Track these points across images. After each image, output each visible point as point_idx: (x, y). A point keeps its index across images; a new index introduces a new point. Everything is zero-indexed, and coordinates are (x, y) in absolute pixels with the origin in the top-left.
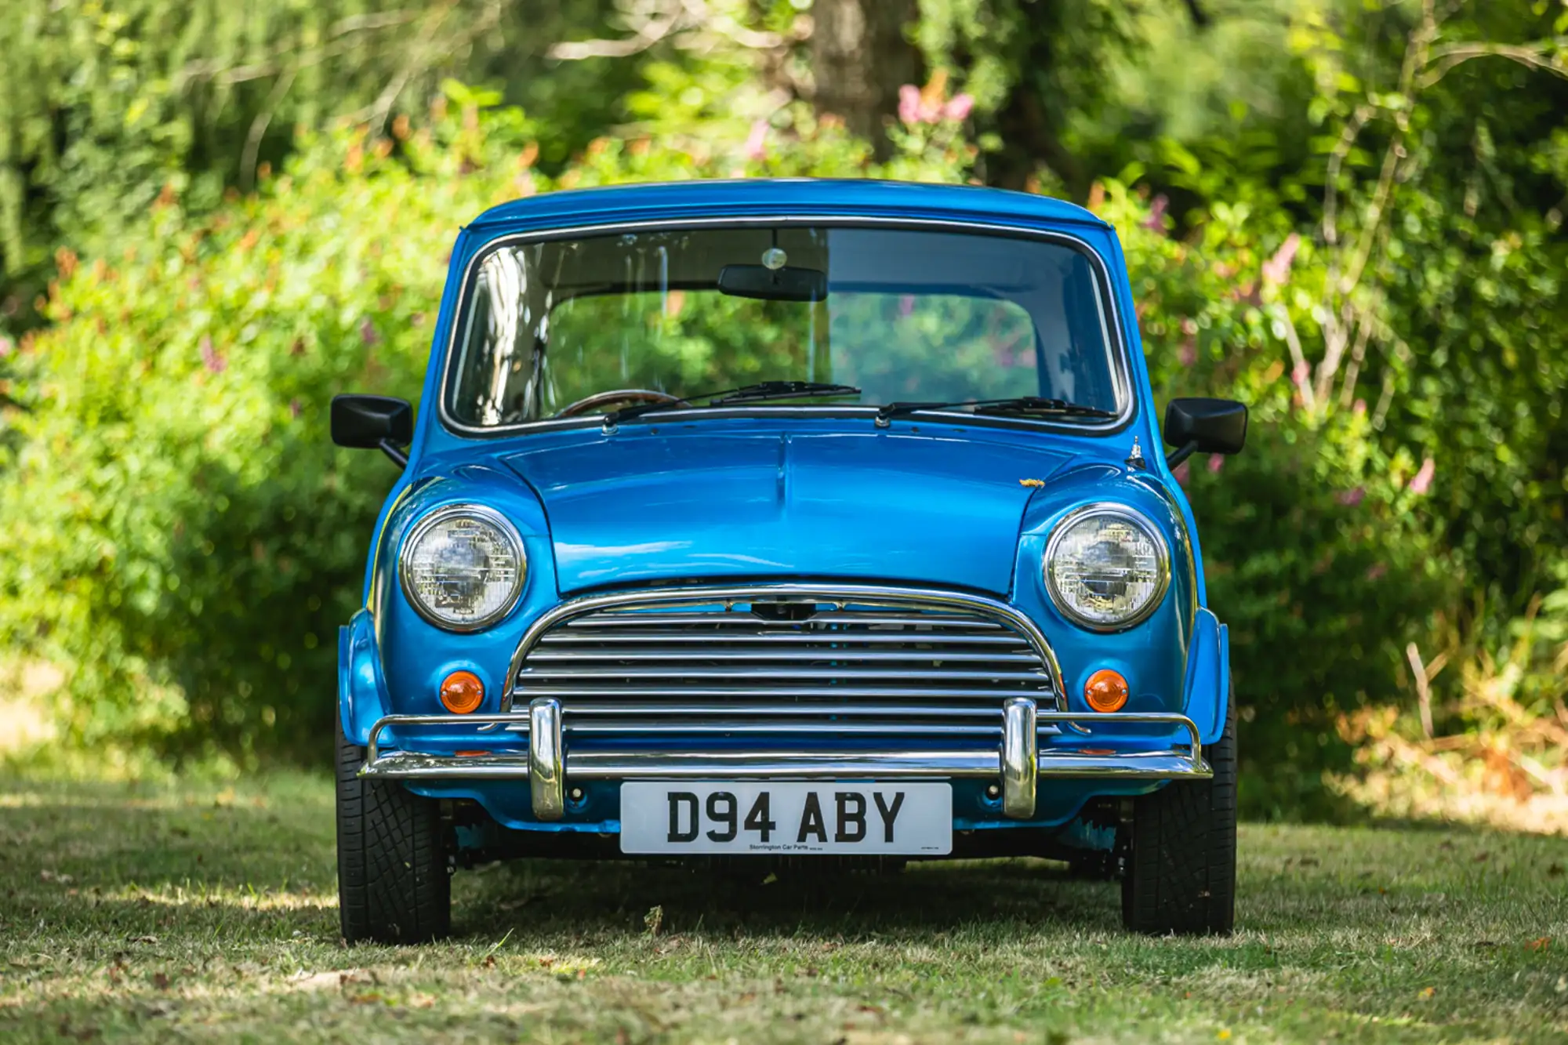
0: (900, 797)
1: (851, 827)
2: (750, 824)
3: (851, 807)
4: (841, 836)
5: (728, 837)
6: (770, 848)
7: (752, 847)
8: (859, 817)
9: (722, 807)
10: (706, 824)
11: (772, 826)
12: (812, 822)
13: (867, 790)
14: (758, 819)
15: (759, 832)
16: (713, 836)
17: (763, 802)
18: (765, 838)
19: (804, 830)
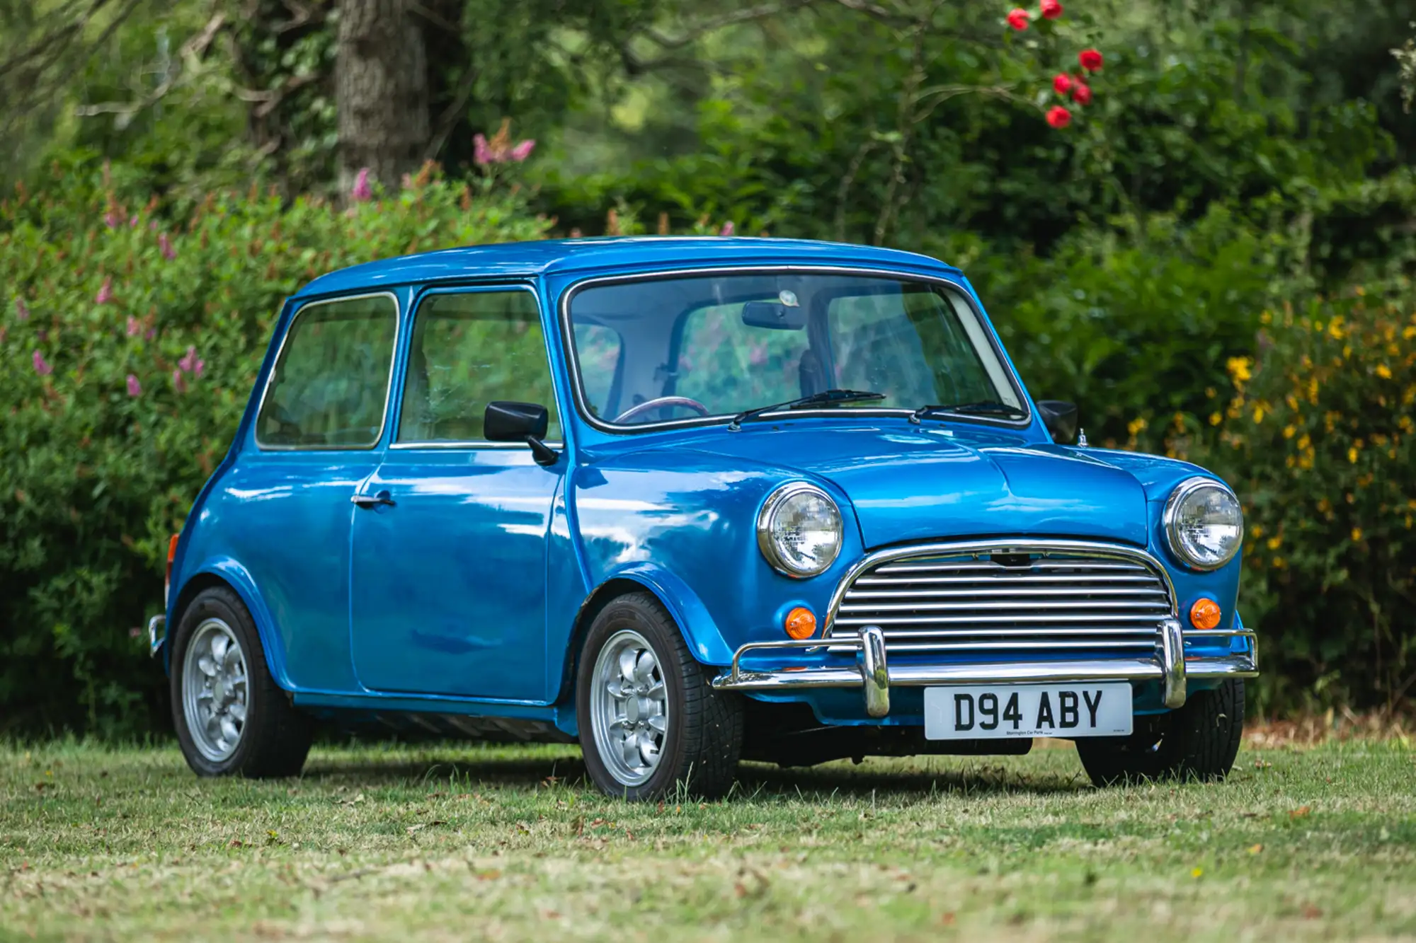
0: (1099, 694)
1: (1070, 717)
2: (1007, 717)
3: (1069, 702)
4: (1064, 724)
5: (993, 726)
6: (1019, 734)
7: (1008, 733)
8: (1074, 709)
9: (988, 704)
10: (979, 717)
11: (1020, 717)
12: (1045, 714)
13: (1079, 690)
14: (1011, 712)
15: (1012, 722)
16: (983, 726)
17: (1014, 700)
18: (1016, 726)
19: (1041, 719)
